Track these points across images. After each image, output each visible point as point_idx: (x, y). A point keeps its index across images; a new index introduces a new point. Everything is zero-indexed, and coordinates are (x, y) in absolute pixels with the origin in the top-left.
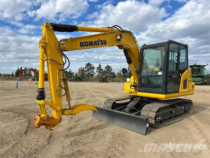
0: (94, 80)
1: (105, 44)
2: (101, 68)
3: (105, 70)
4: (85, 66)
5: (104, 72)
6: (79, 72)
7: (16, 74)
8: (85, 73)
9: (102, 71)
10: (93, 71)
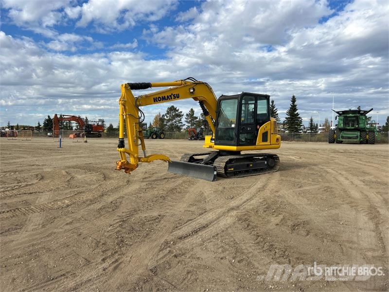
0: (182, 137)
1: (178, 97)
2: (194, 116)
3: (202, 118)
4: (166, 112)
5: (199, 122)
6: (156, 122)
7: (44, 126)
8: (166, 125)
9: (196, 121)
10: (181, 120)
